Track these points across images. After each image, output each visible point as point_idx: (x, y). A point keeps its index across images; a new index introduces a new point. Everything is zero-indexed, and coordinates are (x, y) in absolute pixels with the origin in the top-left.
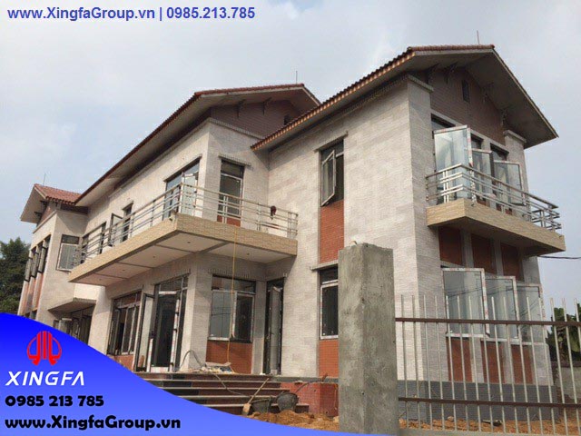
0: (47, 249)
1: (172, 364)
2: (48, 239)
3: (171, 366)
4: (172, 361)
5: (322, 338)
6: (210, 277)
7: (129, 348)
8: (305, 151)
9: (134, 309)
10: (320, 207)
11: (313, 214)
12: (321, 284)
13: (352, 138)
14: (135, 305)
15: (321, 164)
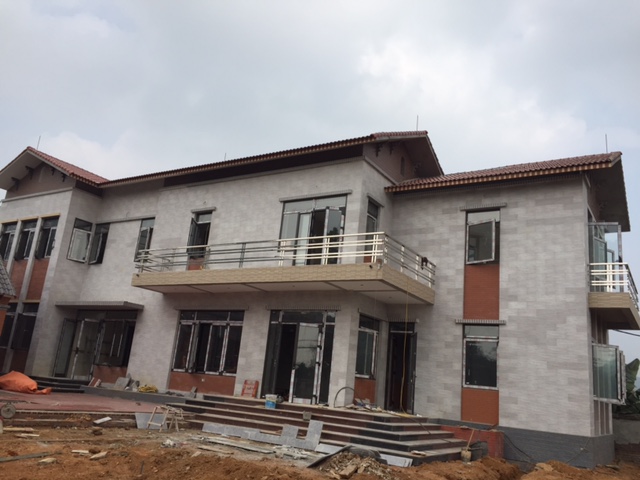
1: (315, 396)
2: (55, 219)
3: (314, 399)
4: (314, 393)
5: (465, 386)
7: (221, 368)
8: (446, 206)
9: (224, 328)
10: (465, 265)
11: (457, 270)
12: (464, 337)
13: (512, 211)
14: (228, 324)
15: (467, 224)
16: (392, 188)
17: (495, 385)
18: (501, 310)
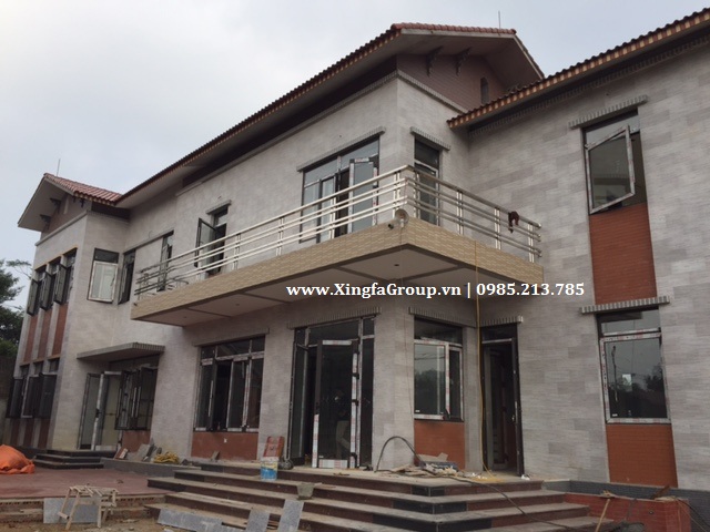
0: (69, 270)
1: (354, 455)
2: (71, 254)
3: (352, 458)
4: (353, 450)
5: (611, 421)
6: (411, 320)
7: (244, 423)
8: (548, 128)
9: (246, 363)
10: (589, 215)
11: (577, 226)
12: (600, 335)
13: (659, 106)
14: (250, 358)
15: (585, 148)
16: (459, 118)
17: (665, 416)
18: (659, 280)
